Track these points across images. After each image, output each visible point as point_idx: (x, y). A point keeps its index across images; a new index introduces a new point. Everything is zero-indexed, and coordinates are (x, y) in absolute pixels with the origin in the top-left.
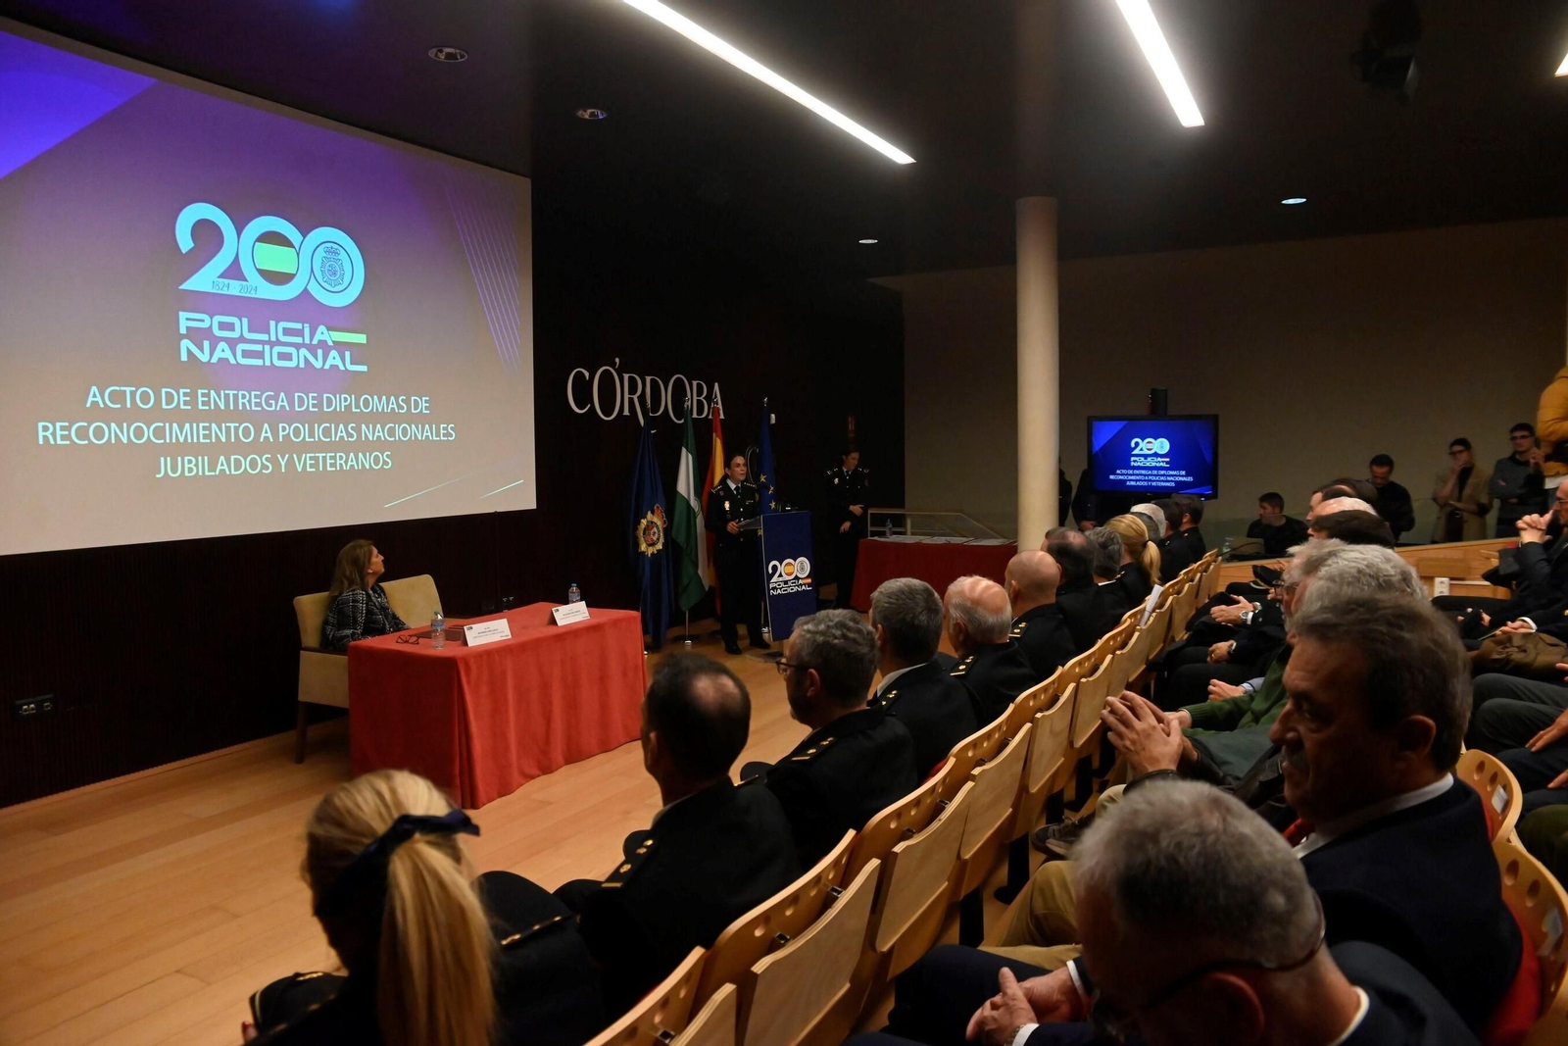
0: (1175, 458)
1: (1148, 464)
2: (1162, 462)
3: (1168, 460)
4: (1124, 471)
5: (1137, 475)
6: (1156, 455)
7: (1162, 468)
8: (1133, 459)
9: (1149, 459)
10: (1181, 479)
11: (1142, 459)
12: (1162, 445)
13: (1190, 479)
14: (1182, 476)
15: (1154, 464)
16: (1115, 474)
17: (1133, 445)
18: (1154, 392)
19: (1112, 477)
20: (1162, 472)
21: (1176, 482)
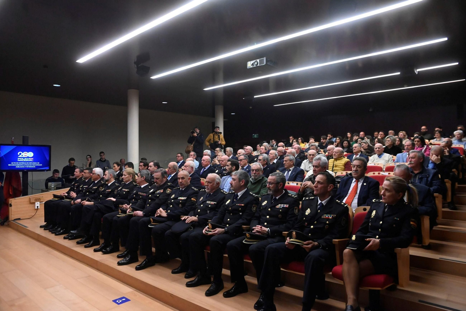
0: (35, 159)
1: (25, 160)
2: (31, 160)
3: (33, 159)
4: (14, 163)
5: (20, 164)
6: (28, 157)
7: (30, 162)
8: (18, 159)
9: (25, 159)
10: (37, 165)
11: (22, 159)
12: (31, 154)
13: (41, 165)
14: (38, 164)
15: (27, 160)
16: (11, 164)
17: (19, 154)
18: (23, 137)
19: (9, 165)
20: (30, 163)
21: (36, 166)
